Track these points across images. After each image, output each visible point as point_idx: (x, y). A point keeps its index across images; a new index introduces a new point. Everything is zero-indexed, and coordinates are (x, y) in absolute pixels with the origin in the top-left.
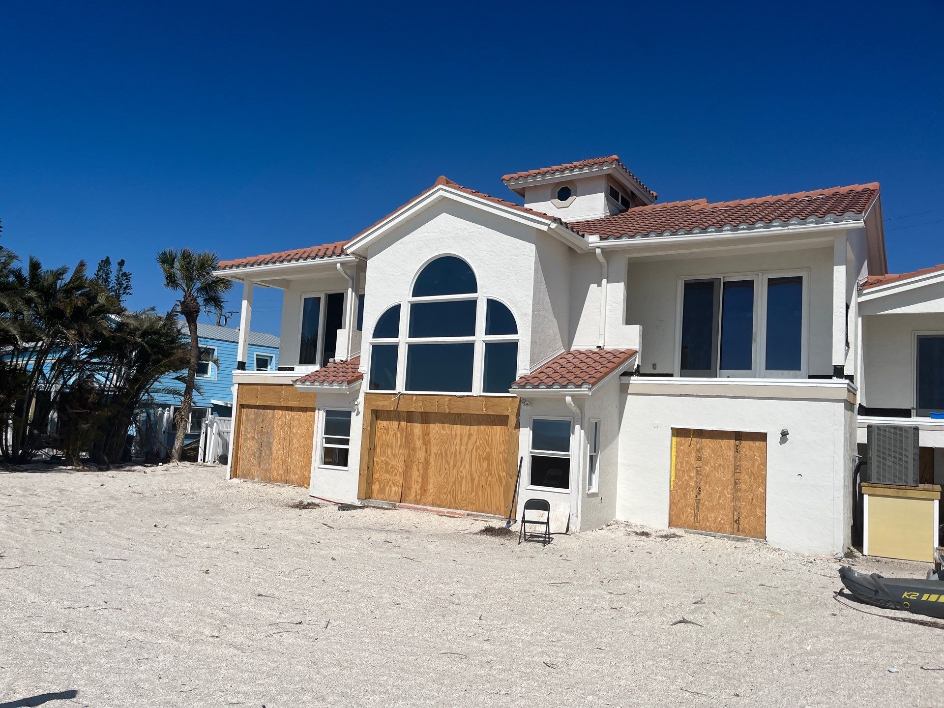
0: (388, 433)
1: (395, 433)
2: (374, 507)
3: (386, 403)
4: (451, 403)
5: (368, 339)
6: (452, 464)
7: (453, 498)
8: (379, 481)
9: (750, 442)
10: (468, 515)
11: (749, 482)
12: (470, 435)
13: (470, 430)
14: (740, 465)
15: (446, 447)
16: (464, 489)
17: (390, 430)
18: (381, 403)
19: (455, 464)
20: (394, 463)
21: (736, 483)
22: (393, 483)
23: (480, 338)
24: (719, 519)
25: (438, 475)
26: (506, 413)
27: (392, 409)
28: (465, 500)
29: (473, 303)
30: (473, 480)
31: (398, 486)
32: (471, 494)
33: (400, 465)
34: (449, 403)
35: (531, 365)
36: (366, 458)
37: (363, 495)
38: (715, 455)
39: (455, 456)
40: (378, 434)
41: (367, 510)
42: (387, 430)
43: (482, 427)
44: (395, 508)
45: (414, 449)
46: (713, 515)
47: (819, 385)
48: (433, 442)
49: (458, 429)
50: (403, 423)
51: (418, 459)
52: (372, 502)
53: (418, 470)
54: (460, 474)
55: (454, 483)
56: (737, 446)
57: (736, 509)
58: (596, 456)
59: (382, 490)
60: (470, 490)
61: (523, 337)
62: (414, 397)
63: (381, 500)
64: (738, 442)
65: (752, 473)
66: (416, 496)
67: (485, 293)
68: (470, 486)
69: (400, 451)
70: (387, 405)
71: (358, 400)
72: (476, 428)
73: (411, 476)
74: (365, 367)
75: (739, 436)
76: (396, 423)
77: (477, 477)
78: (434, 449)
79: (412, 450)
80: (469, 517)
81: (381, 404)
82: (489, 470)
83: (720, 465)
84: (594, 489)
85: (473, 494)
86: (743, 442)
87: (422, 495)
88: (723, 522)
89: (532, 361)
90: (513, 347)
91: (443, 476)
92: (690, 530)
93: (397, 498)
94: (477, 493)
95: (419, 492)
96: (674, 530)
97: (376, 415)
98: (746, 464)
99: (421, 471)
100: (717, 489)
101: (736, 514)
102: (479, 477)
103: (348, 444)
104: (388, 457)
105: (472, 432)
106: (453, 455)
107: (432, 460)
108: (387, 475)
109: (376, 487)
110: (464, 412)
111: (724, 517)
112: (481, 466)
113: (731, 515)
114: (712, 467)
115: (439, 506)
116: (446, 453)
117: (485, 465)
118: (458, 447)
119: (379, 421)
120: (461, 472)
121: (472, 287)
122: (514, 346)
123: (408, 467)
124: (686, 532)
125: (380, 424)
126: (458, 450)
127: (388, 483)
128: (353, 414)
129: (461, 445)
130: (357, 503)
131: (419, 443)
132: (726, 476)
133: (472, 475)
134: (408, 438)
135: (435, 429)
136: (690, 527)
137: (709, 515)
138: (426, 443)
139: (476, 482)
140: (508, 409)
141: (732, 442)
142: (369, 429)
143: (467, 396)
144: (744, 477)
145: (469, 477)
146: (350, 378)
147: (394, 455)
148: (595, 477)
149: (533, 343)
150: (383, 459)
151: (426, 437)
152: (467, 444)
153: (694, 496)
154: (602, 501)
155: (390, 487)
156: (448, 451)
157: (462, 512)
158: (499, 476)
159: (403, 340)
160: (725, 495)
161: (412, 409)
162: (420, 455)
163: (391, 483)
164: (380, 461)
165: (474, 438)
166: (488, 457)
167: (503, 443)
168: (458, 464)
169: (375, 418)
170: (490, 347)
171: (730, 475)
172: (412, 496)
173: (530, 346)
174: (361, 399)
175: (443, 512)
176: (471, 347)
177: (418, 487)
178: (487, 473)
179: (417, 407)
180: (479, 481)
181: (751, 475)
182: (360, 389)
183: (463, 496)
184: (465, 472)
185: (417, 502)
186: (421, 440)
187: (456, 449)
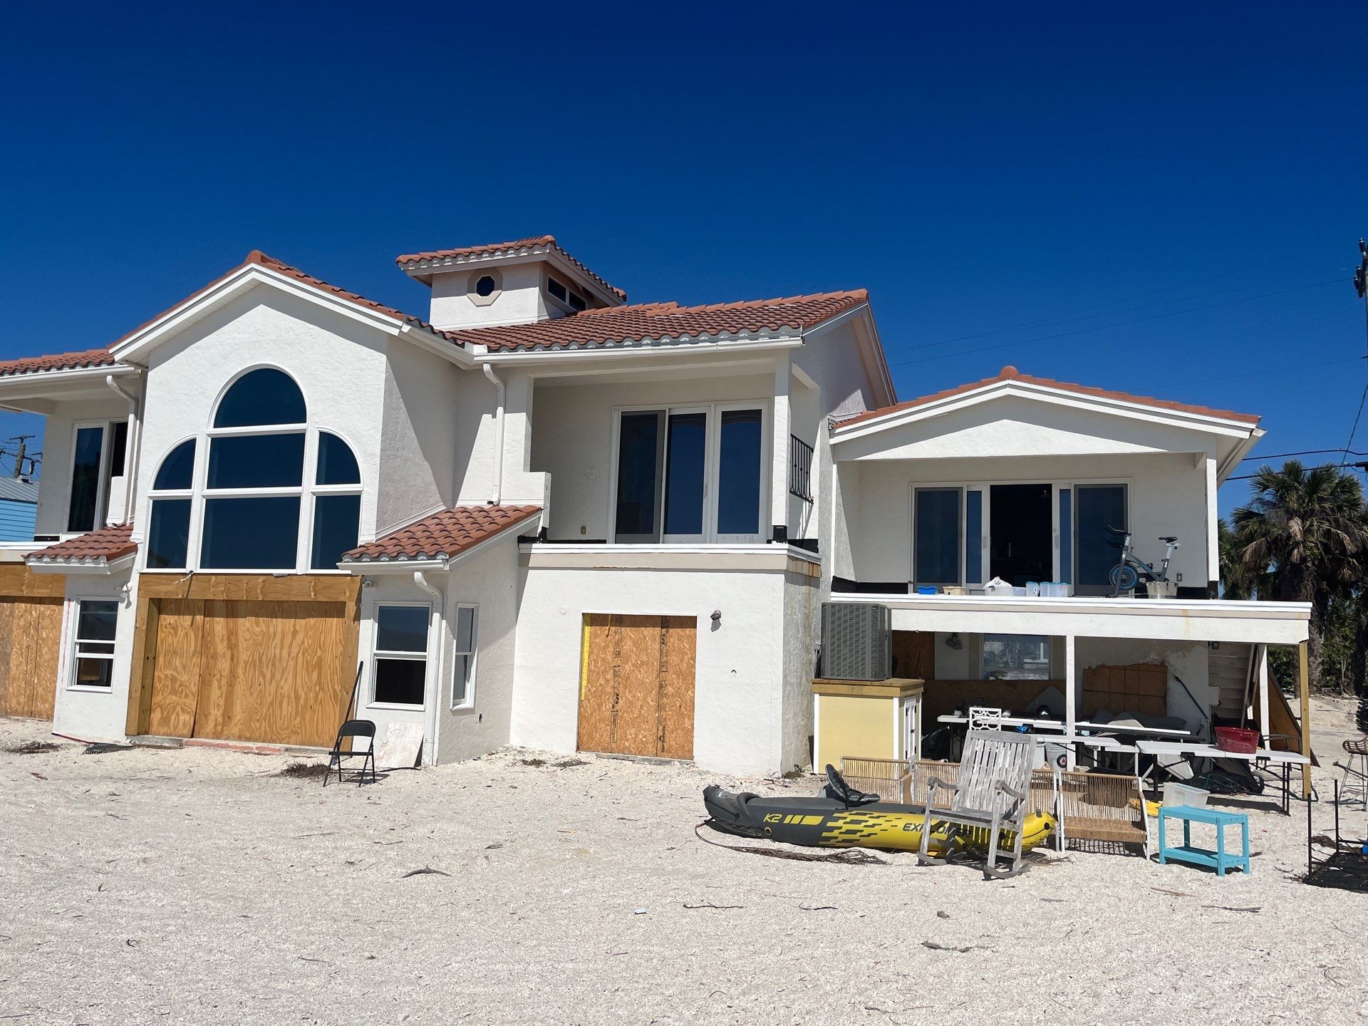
0: (176, 633)
1: (186, 633)
2: (148, 746)
3: (170, 588)
4: (267, 585)
5: (147, 493)
6: (268, 676)
7: (269, 726)
8: (161, 706)
9: (679, 630)
10: (287, 750)
11: (676, 682)
12: (295, 633)
13: (294, 626)
14: (666, 662)
15: (261, 651)
16: (284, 712)
17: (180, 629)
18: (163, 588)
19: (273, 676)
20: (184, 678)
21: (661, 687)
22: (182, 709)
23: (309, 490)
24: (641, 736)
25: (248, 693)
26: (342, 599)
27: (180, 597)
28: (287, 728)
29: (300, 438)
30: (297, 697)
31: (189, 713)
32: (295, 719)
33: (190, 680)
34: (263, 587)
35: (377, 528)
36: (139, 673)
37: (134, 729)
38: (637, 648)
39: (273, 665)
40: (161, 635)
41: (136, 752)
42: (175, 628)
43: (312, 621)
44: (181, 746)
45: (215, 657)
46: (633, 731)
47: (756, 552)
48: (242, 645)
49: (281, 625)
50: (199, 618)
51: (220, 672)
52: (148, 739)
53: (220, 687)
54: (280, 691)
55: (271, 704)
56: (664, 635)
57: (660, 721)
58: (471, 656)
59: (165, 720)
60: (294, 713)
61: (368, 488)
62: (213, 578)
63: (164, 735)
64: (664, 630)
65: (681, 672)
66: (215, 726)
67: (317, 423)
68: (294, 707)
69: (194, 660)
70: (173, 590)
71: (129, 585)
72: (303, 622)
73: (209, 697)
74: (141, 535)
75: (665, 622)
76: (188, 618)
77: (303, 694)
78: (244, 656)
79: (212, 657)
80: (287, 753)
81: (163, 590)
82: (320, 683)
83: (643, 663)
84: (468, 702)
85: (298, 719)
86: (671, 630)
87: (224, 724)
88: (644, 739)
89: (381, 522)
90: (353, 502)
91: (255, 695)
92: (604, 754)
93: (187, 731)
94: (303, 719)
95: (220, 720)
96: (583, 756)
97: (157, 606)
98: (674, 659)
99: (224, 689)
100: (639, 695)
101: (661, 728)
102: (306, 694)
103: (112, 652)
104: (175, 669)
105: (298, 628)
106: (270, 664)
107: (240, 671)
108: (173, 697)
109: (156, 716)
110: (285, 598)
111: (647, 733)
112: (310, 676)
113: (654, 731)
114: (633, 665)
115: (248, 739)
116: (260, 660)
117: (315, 675)
118: (277, 651)
119: (162, 617)
120: (282, 688)
121: (299, 413)
122: (355, 500)
123: (204, 685)
124: (598, 756)
125: (165, 620)
126: (278, 656)
127: (174, 708)
128: (121, 606)
129: (282, 648)
130: (125, 741)
131: (221, 647)
132: (647, 677)
133: (296, 692)
134: (205, 640)
135: (245, 624)
136: (605, 750)
137: (628, 732)
138: (232, 646)
139: (302, 701)
140: (345, 593)
141: (658, 630)
142: (144, 628)
143: (289, 575)
144: (671, 677)
145: (293, 695)
146: (114, 551)
147: (184, 667)
148: (470, 687)
149: (383, 496)
150: (168, 672)
151: (233, 638)
152: (291, 644)
153: (611, 706)
154: (483, 720)
155: (178, 714)
156: (264, 657)
157: (278, 746)
158: (334, 690)
159: (199, 492)
160: (648, 703)
161: (210, 597)
162: (224, 665)
163: (178, 709)
164: (163, 677)
165: (300, 636)
166: (319, 664)
167: (341, 643)
168: (278, 676)
169: (155, 610)
170: (323, 503)
171: (655, 676)
172: (210, 728)
173: (376, 501)
174: (134, 583)
175: (252, 748)
176: (295, 502)
177: (219, 714)
178: (317, 688)
179: (217, 593)
180: (306, 699)
181: (679, 673)
182: (132, 568)
183: (284, 723)
184: (287, 687)
185: (217, 735)
186: (225, 643)
187: (275, 654)
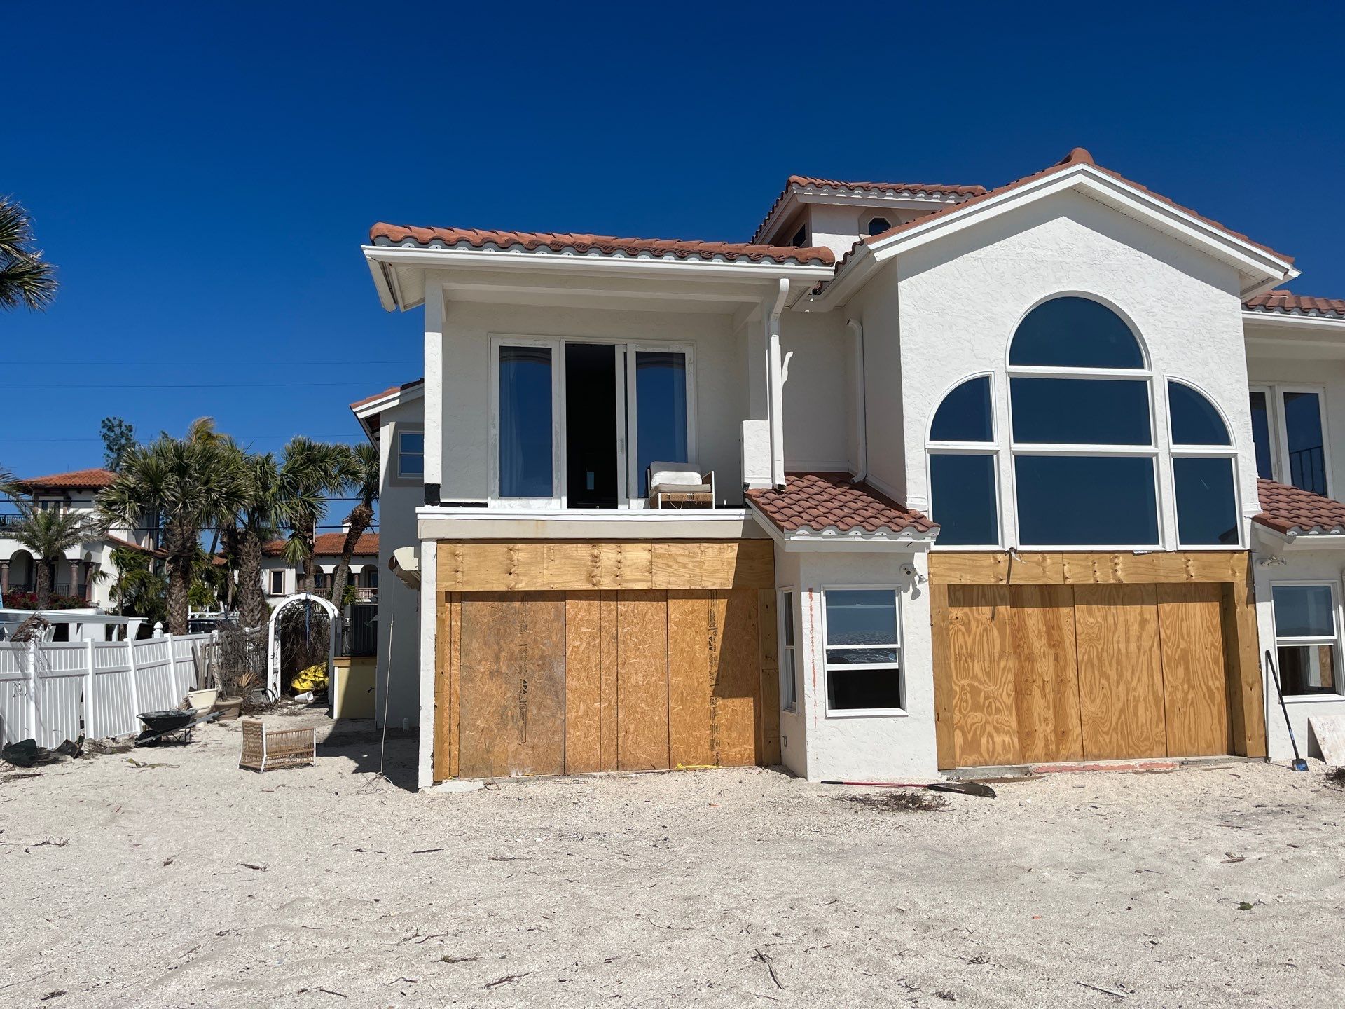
0: (969, 631)
1: (985, 630)
6: (1113, 676)
7: (1123, 737)
12: (1143, 623)
15: (1100, 647)
16: (1142, 719)
17: (974, 625)
18: (966, 571)
19: (1120, 676)
20: (991, 688)
22: (996, 728)
26: (1227, 579)
28: (1147, 739)
29: (1137, 387)
31: (1008, 732)
32: (1157, 726)
33: (1004, 691)
39: (1119, 662)
42: (967, 625)
45: (1031, 658)
48: (1070, 641)
49: (1122, 613)
50: (1003, 610)
51: (1041, 676)
53: (1044, 696)
54: (1132, 694)
55: (1122, 710)
59: (972, 746)
60: (1154, 719)
63: (975, 765)
66: (1047, 746)
67: (1163, 370)
68: (1156, 713)
69: (1002, 664)
73: (1030, 710)
76: (986, 611)
79: (1027, 659)
81: (968, 574)
82: (1189, 680)
85: (1162, 725)
87: (1058, 742)
91: (1098, 701)
93: (1011, 756)
94: (1171, 724)
95: (1052, 737)
99: (1051, 697)
102: (1171, 694)
104: (975, 677)
105: (1147, 616)
106: (1114, 662)
107: (1071, 674)
109: (960, 740)
112: (1174, 675)
115: (1098, 757)
116: (1100, 658)
117: (1181, 672)
118: (1122, 646)
120: (1135, 690)
122: (1226, 465)
123: (1021, 692)
126: (1123, 651)
127: (983, 728)
128: (903, 597)
129: (1127, 642)
131: (1039, 645)
134: (1016, 637)
135: (1072, 615)
138: (1055, 644)
139: (1167, 703)
145: (1151, 698)
147: (988, 674)
150: (965, 682)
151: (1055, 633)
152: (1139, 638)
155: (990, 736)
156: (1105, 654)
158: (1209, 688)
159: (1004, 446)
162: (1046, 667)
163: (990, 728)
164: (958, 688)
166: (1185, 658)
167: (1210, 631)
168: (1127, 675)
172: (1039, 749)
177: (1049, 730)
178: (1186, 687)
180: (1171, 701)
183: (1142, 733)
184: (1141, 690)
185: (1050, 757)
186: (1044, 640)
187: (1119, 650)
